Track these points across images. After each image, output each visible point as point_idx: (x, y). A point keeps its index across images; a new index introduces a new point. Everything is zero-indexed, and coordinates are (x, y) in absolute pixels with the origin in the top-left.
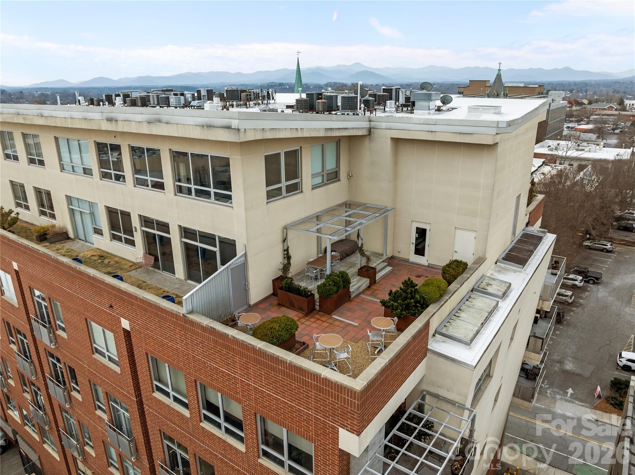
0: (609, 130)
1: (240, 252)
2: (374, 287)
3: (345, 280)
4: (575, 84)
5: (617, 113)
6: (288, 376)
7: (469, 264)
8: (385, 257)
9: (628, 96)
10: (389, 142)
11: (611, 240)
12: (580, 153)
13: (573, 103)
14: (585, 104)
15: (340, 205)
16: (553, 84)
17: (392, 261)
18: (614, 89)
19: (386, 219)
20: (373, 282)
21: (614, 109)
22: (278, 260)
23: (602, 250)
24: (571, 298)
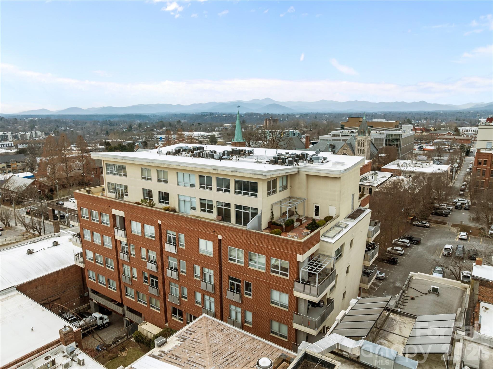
0: (446, 150)
1: (259, 212)
2: (301, 225)
3: (292, 222)
4: (429, 113)
5: (453, 137)
6: (282, 242)
7: (333, 217)
8: (304, 217)
9: (466, 123)
10: (305, 176)
11: (430, 221)
12: (415, 168)
13: (424, 130)
14: (432, 131)
15: (288, 198)
16: (413, 114)
17: (306, 218)
18: (456, 117)
19: (304, 203)
20: (301, 224)
21: (451, 135)
22: (269, 216)
23: (424, 226)
24: (402, 252)
